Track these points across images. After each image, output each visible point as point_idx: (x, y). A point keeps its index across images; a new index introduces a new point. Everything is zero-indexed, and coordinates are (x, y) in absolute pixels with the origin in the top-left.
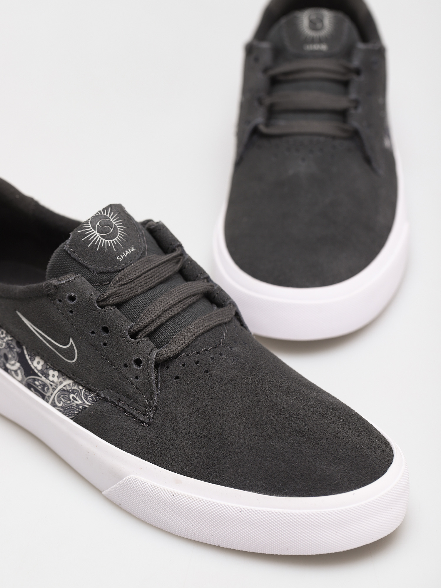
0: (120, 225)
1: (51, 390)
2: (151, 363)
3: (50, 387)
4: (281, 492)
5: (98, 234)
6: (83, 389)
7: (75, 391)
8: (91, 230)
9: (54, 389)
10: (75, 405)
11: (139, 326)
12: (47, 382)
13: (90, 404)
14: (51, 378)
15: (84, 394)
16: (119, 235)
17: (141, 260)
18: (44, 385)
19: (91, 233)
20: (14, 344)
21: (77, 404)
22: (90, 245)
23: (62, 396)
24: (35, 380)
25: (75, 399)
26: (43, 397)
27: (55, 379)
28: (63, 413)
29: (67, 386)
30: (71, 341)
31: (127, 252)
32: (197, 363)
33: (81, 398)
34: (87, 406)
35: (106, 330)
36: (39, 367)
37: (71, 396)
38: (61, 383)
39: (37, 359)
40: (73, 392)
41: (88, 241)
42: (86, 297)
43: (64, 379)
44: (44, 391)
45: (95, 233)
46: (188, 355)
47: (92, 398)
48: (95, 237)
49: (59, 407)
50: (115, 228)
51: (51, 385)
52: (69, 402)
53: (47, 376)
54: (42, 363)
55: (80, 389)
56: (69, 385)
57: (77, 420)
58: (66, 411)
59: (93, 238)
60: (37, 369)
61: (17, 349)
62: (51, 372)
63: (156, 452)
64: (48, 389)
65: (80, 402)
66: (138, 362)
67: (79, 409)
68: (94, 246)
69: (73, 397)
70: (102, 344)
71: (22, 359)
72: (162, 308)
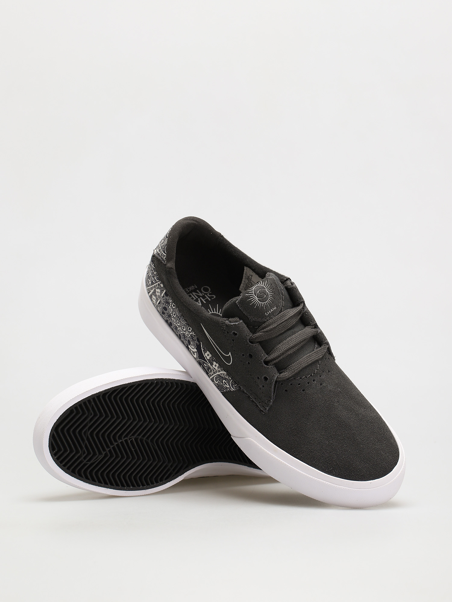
0: (270, 293)
1: (212, 372)
2: (273, 382)
3: (212, 370)
4: (331, 473)
5: (257, 298)
6: (231, 380)
7: (226, 379)
8: (254, 295)
9: (214, 373)
10: (225, 387)
11: (270, 358)
12: (211, 367)
13: (233, 390)
14: (214, 366)
15: (232, 382)
16: (269, 299)
17: (279, 315)
18: (209, 368)
19: (253, 297)
20: (195, 338)
21: (226, 387)
22: (251, 304)
23: (218, 378)
24: (204, 363)
25: (226, 384)
26: (207, 373)
27: (216, 368)
28: (217, 387)
29: (223, 375)
30: (230, 353)
31: (272, 310)
32: (299, 384)
33: (230, 384)
34: (232, 390)
35: (251, 356)
36: (208, 358)
37: (224, 381)
38: (219, 371)
39: (208, 353)
40: (225, 379)
41: (250, 302)
42: (243, 336)
43: (222, 370)
44: (208, 371)
45: (255, 298)
46: (295, 379)
47: (235, 386)
48: (255, 300)
49: (215, 383)
50: (268, 295)
51: (213, 370)
52: (222, 384)
53: (212, 364)
54: (210, 356)
55: (230, 379)
56: (224, 374)
57: (224, 394)
58: (219, 387)
59: (254, 301)
60: (206, 358)
61: (196, 342)
62: (214, 363)
63: (267, 430)
64: (211, 371)
65: (228, 386)
66: (266, 379)
67: (227, 390)
68: (254, 305)
69: (225, 382)
70: (247, 362)
71: (198, 348)
72: (285, 349)
